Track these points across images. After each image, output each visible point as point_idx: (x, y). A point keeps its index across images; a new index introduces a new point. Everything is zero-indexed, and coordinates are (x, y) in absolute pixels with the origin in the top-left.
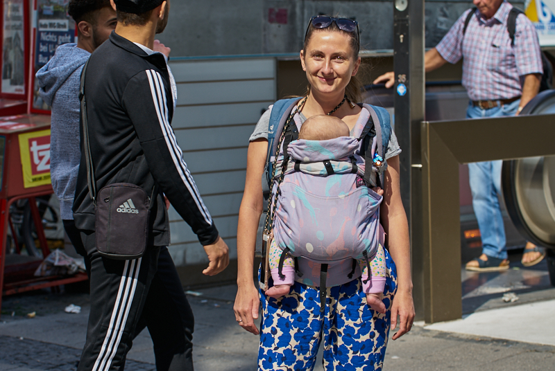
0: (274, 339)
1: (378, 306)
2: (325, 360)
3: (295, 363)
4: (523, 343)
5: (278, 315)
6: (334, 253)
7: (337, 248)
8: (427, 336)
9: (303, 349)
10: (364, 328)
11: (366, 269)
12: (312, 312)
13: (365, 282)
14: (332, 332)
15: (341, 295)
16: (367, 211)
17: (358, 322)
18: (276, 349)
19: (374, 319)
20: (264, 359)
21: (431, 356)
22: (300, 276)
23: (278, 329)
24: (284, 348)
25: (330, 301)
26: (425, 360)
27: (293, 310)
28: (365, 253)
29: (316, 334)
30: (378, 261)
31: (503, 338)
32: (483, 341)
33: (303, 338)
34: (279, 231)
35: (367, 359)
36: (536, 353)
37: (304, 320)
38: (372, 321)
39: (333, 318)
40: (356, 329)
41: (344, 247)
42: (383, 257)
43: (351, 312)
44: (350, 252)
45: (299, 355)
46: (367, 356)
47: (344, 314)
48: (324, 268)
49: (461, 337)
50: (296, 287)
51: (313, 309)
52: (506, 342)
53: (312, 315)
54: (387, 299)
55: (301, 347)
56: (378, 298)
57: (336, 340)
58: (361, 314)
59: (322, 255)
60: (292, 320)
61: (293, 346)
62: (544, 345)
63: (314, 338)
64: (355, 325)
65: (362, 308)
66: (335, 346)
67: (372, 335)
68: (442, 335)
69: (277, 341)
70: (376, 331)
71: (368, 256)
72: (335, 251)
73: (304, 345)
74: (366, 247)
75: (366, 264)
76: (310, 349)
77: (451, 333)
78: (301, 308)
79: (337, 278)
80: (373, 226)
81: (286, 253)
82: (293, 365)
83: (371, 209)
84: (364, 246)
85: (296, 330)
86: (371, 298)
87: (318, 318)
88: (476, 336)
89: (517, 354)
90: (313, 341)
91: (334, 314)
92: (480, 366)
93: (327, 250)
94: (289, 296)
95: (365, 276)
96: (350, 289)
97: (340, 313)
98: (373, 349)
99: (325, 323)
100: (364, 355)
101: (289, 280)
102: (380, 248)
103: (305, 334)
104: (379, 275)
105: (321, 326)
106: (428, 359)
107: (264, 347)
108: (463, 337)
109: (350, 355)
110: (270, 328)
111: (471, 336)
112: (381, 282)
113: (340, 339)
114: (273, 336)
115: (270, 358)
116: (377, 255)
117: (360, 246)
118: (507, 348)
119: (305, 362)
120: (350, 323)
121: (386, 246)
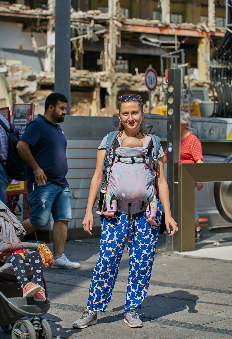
0: (107, 236)
1: (153, 222)
2: (129, 248)
3: (116, 248)
4: (221, 260)
5: (109, 226)
6: (134, 198)
7: (136, 196)
8: (179, 257)
9: (119, 241)
10: (147, 232)
11: (149, 206)
12: (124, 225)
13: (148, 212)
14: (132, 235)
15: (137, 218)
16: (149, 180)
17: (144, 229)
18: (107, 241)
19: (151, 229)
20: (102, 245)
21: (180, 264)
22: (119, 209)
23: (109, 232)
24: (111, 241)
25: (132, 220)
26: (178, 266)
27: (116, 224)
28: (148, 199)
29: (126, 235)
30: (154, 202)
31: (213, 257)
32: (203, 259)
33: (120, 237)
34: (110, 188)
35: (148, 247)
36: (227, 264)
37: (120, 228)
38: (150, 229)
39: (133, 228)
40: (143, 233)
41: (139, 195)
42: (156, 201)
43: (141, 225)
44: (142, 198)
45: (118, 244)
46: (148, 245)
47: (138, 226)
48: (130, 205)
49: (194, 257)
50: (117, 214)
51: (124, 224)
52: (214, 259)
53: (124, 226)
54: (157, 220)
55: (119, 240)
56: (153, 219)
57: (134, 238)
58: (145, 226)
59: (129, 199)
60: (115, 228)
61: (115, 240)
62: (230, 261)
63: (125, 237)
64: (143, 231)
65: (146, 223)
66: (134, 241)
67: (150, 236)
68: (186, 256)
69: (108, 237)
70: (152, 235)
71: (149, 200)
72: (135, 197)
73: (120, 240)
74: (149, 196)
75: (149, 204)
76: (123, 242)
77: (190, 256)
78: (119, 223)
79: (136, 210)
80: (152, 187)
81: (113, 197)
82: (115, 248)
83: (151, 180)
84: (148, 195)
85: (116, 233)
86: (150, 219)
87: (127, 228)
88: (200, 257)
89: (218, 264)
90: (124, 238)
91: (134, 226)
92: (202, 268)
93: (132, 196)
94: (114, 218)
95: (148, 209)
96: (141, 215)
97: (136, 226)
98: (151, 242)
99: (130, 230)
100: (146, 244)
101: (114, 210)
102: (155, 197)
103: (121, 235)
104: (154, 209)
105: (128, 232)
106: (179, 265)
107: (102, 240)
108: (195, 257)
109: (140, 245)
110: (105, 232)
111: (198, 257)
112: (155, 212)
113: (136, 237)
114: (106, 235)
115: (105, 245)
116: (154, 200)
117: (146, 195)
118: (214, 261)
119: (121, 247)
120: (140, 230)
121: (158, 196)
